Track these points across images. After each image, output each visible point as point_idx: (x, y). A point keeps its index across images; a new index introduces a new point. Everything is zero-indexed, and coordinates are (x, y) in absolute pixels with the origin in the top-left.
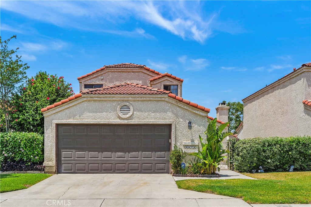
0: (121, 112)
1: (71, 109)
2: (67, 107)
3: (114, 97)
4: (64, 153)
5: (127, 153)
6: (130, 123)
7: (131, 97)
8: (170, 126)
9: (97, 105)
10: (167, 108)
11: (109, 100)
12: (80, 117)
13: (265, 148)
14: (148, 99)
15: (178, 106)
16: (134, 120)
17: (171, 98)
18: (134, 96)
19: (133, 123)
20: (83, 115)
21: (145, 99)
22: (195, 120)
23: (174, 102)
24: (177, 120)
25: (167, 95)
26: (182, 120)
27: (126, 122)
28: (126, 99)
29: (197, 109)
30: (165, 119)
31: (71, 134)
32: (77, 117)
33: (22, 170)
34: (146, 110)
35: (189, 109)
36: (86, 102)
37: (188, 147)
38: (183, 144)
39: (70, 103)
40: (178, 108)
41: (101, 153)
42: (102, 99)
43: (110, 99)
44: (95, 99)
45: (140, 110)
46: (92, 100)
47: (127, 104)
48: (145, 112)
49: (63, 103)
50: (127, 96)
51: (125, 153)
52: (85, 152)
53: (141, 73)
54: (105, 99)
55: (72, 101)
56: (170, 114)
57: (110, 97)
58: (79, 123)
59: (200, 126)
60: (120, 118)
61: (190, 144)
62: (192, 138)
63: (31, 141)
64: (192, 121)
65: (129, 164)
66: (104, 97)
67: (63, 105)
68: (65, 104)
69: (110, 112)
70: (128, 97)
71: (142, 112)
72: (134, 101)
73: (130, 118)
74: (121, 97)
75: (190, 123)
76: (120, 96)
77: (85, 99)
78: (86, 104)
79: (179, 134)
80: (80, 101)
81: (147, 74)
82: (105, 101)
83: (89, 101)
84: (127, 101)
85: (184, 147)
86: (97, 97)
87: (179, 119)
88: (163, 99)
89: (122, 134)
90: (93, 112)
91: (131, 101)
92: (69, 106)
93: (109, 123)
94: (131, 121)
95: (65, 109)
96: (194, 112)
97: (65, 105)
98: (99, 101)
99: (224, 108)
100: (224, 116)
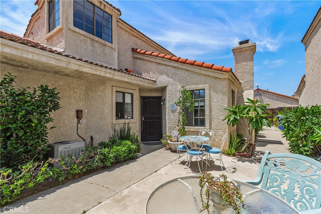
99: (244, 49)
100: (246, 63)
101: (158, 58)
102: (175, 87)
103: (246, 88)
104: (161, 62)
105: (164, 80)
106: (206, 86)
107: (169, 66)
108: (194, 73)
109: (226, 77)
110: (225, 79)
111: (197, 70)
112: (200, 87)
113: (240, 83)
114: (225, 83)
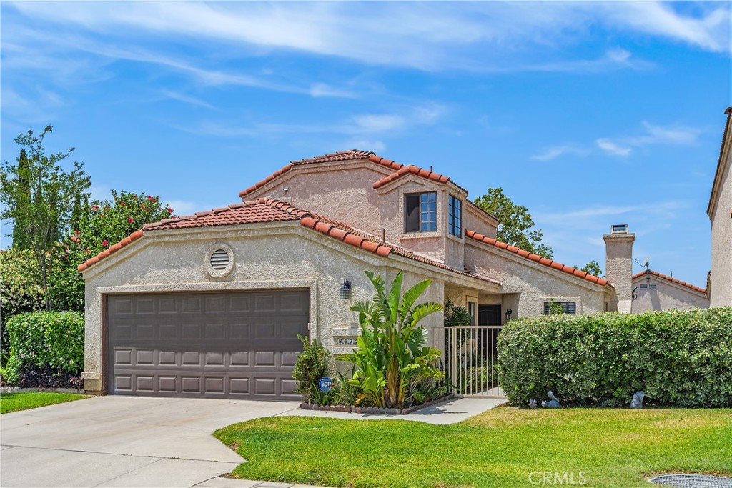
0: (213, 264)
1: (128, 263)
2: (120, 259)
3: (200, 233)
4: (118, 354)
5: (227, 355)
6: (227, 288)
7: (231, 231)
8: (306, 291)
9: (171, 252)
10: (301, 250)
11: (192, 241)
12: (141, 278)
13: (555, 344)
14: (262, 233)
15: (323, 245)
16: (235, 281)
17: (307, 229)
18: (235, 228)
19: (232, 288)
20: (147, 275)
21: (256, 233)
22: (359, 276)
23: (313, 236)
24: (322, 277)
25: (299, 221)
26: (331, 277)
27: (219, 286)
28: (221, 236)
29: (362, 250)
30: (297, 276)
31: (130, 313)
32: (137, 279)
33: (49, 386)
34: (259, 259)
35: (345, 252)
36: (152, 248)
37: (343, 341)
38: (333, 333)
39: (125, 250)
40: (323, 251)
41: (179, 354)
42: (179, 239)
43: (192, 238)
44: (166, 239)
45: (248, 260)
46: (162, 243)
47: (224, 246)
48: (258, 263)
49: (112, 252)
50: (222, 230)
51: (223, 354)
52: (153, 350)
53: (363, 170)
54: (184, 239)
55: (126, 247)
56: (306, 265)
57: (192, 234)
58: (138, 291)
59: (370, 292)
60: (210, 278)
61: (347, 335)
62: (353, 320)
63: (61, 329)
64: (354, 280)
65: (231, 378)
66: (181, 235)
67: (112, 255)
68: (116, 252)
69: (193, 267)
70: (225, 232)
71: (252, 262)
72: (238, 239)
73: (229, 277)
74: (211, 233)
75: (348, 285)
76: (210, 230)
77: (149, 241)
78: (151, 251)
79: (325, 309)
80: (141, 246)
81: (376, 171)
82: (185, 242)
83: (157, 244)
84: (224, 240)
85: (335, 340)
86: (170, 235)
87: (325, 275)
88: (292, 231)
89: (218, 312)
90: (164, 268)
91: (231, 240)
92: (123, 257)
93: (190, 289)
94: (231, 284)
95: (117, 263)
96: (357, 257)
97: (117, 256)
98: (174, 242)
99: (619, 240)
100: (621, 260)
101: (506, 251)
102: (532, 295)
103: (621, 296)
104: (512, 258)
105: (515, 283)
106: (578, 299)
107: (524, 265)
108: (562, 280)
109: (602, 290)
110: (600, 292)
111: (567, 277)
112: (570, 298)
113: (614, 289)
114: (600, 297)
